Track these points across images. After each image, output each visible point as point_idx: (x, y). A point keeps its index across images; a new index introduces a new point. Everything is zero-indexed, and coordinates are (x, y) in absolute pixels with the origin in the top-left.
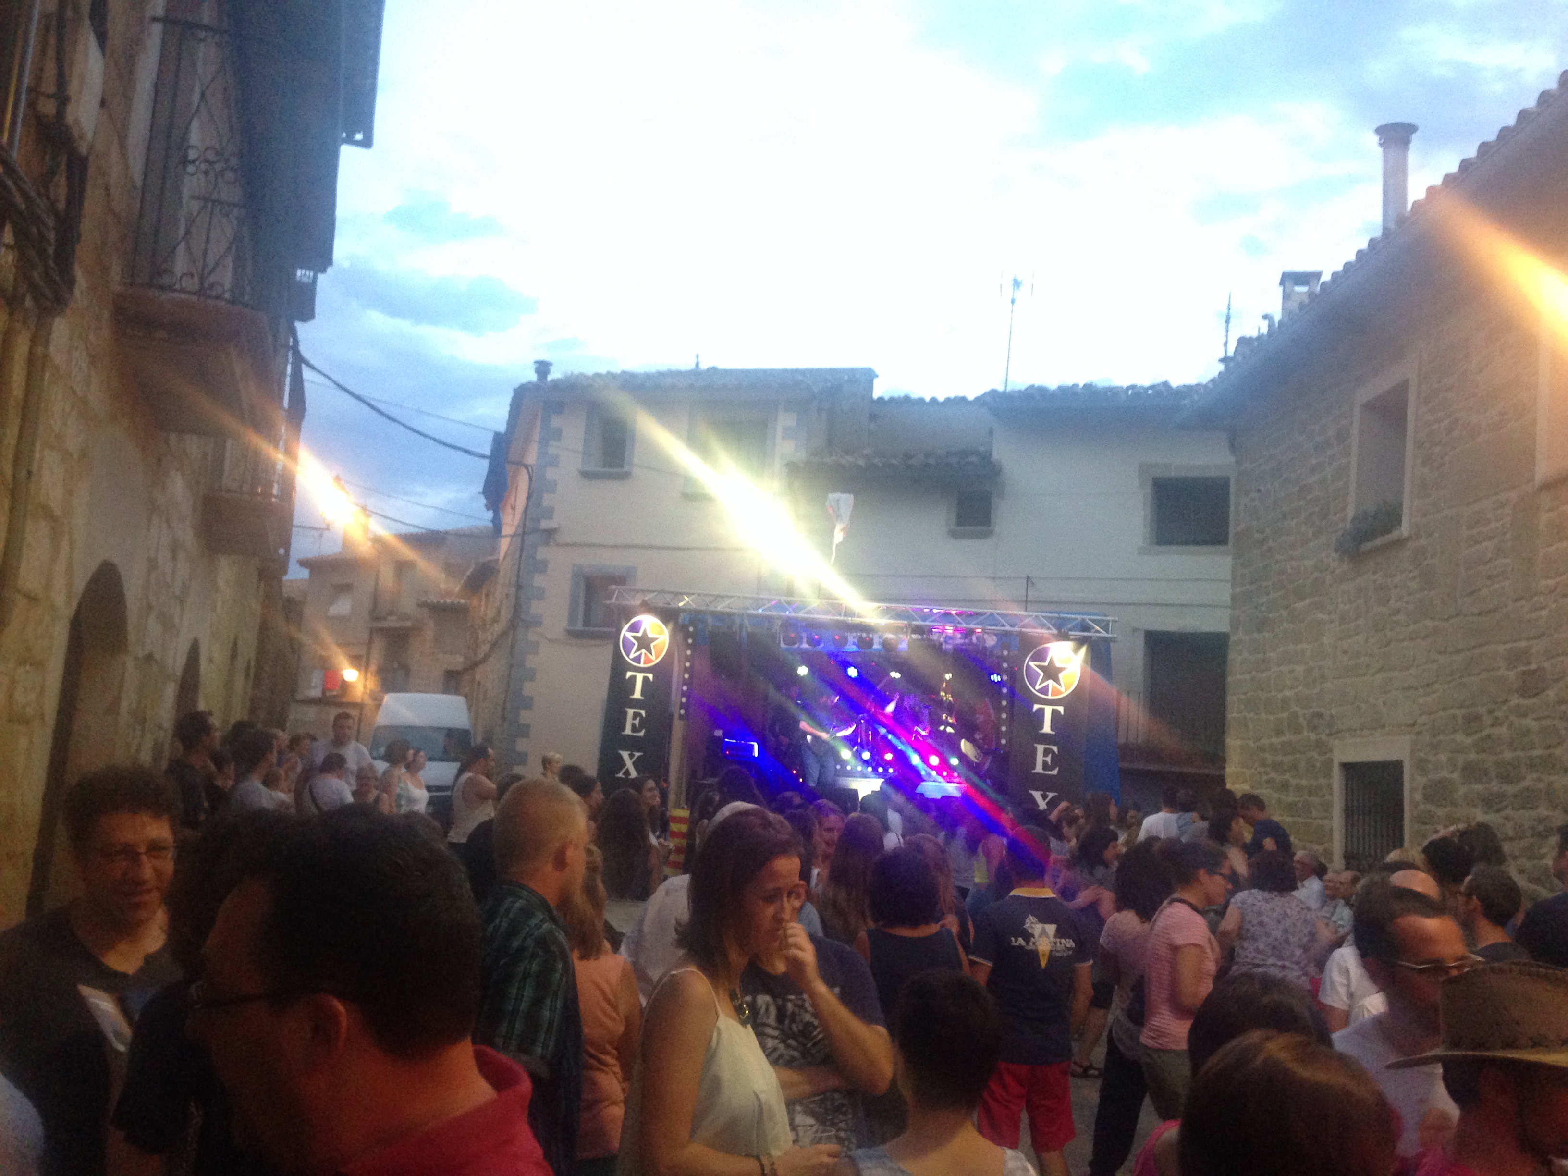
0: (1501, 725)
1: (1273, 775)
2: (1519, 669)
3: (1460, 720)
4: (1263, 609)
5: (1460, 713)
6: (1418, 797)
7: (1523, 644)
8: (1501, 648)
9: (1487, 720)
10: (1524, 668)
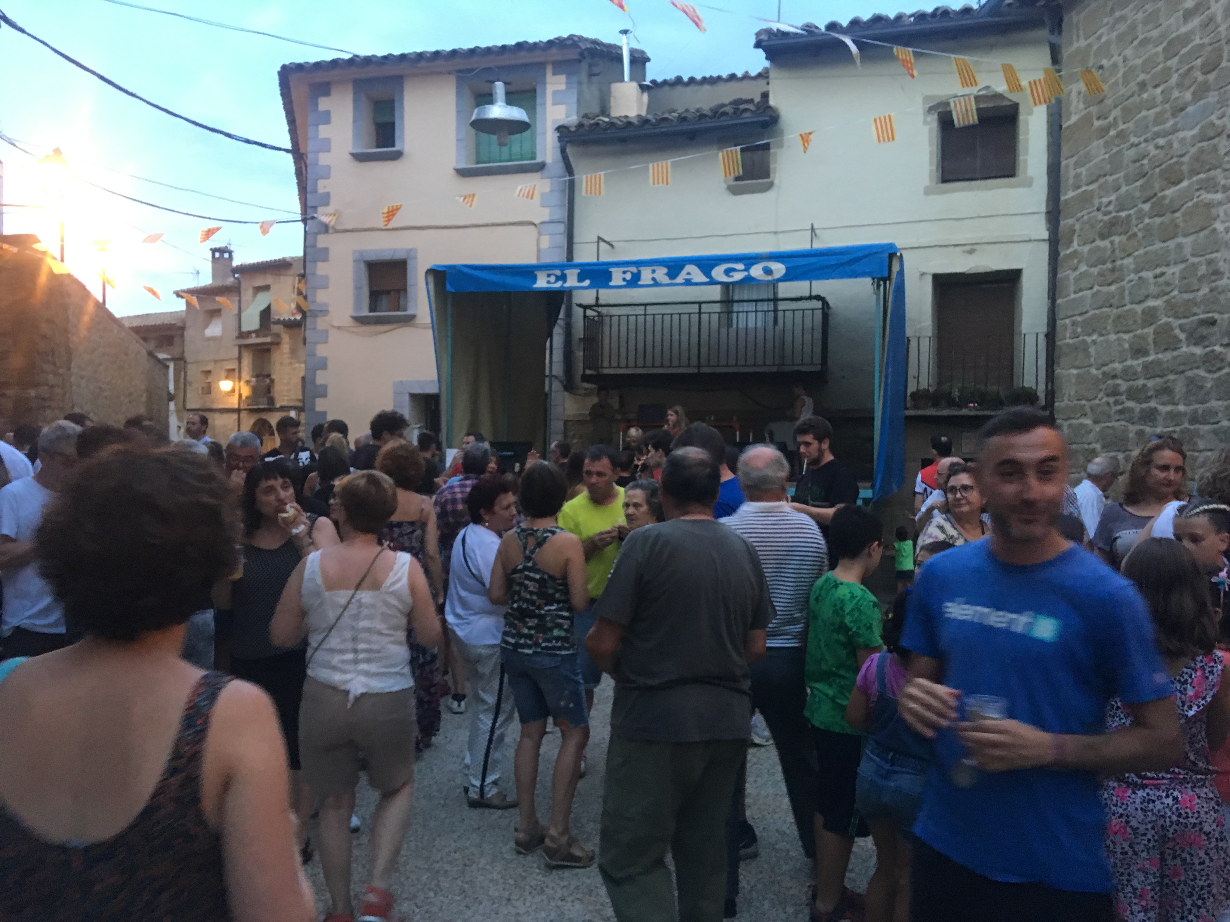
1: (1130, 404)
4: (1111, 208)
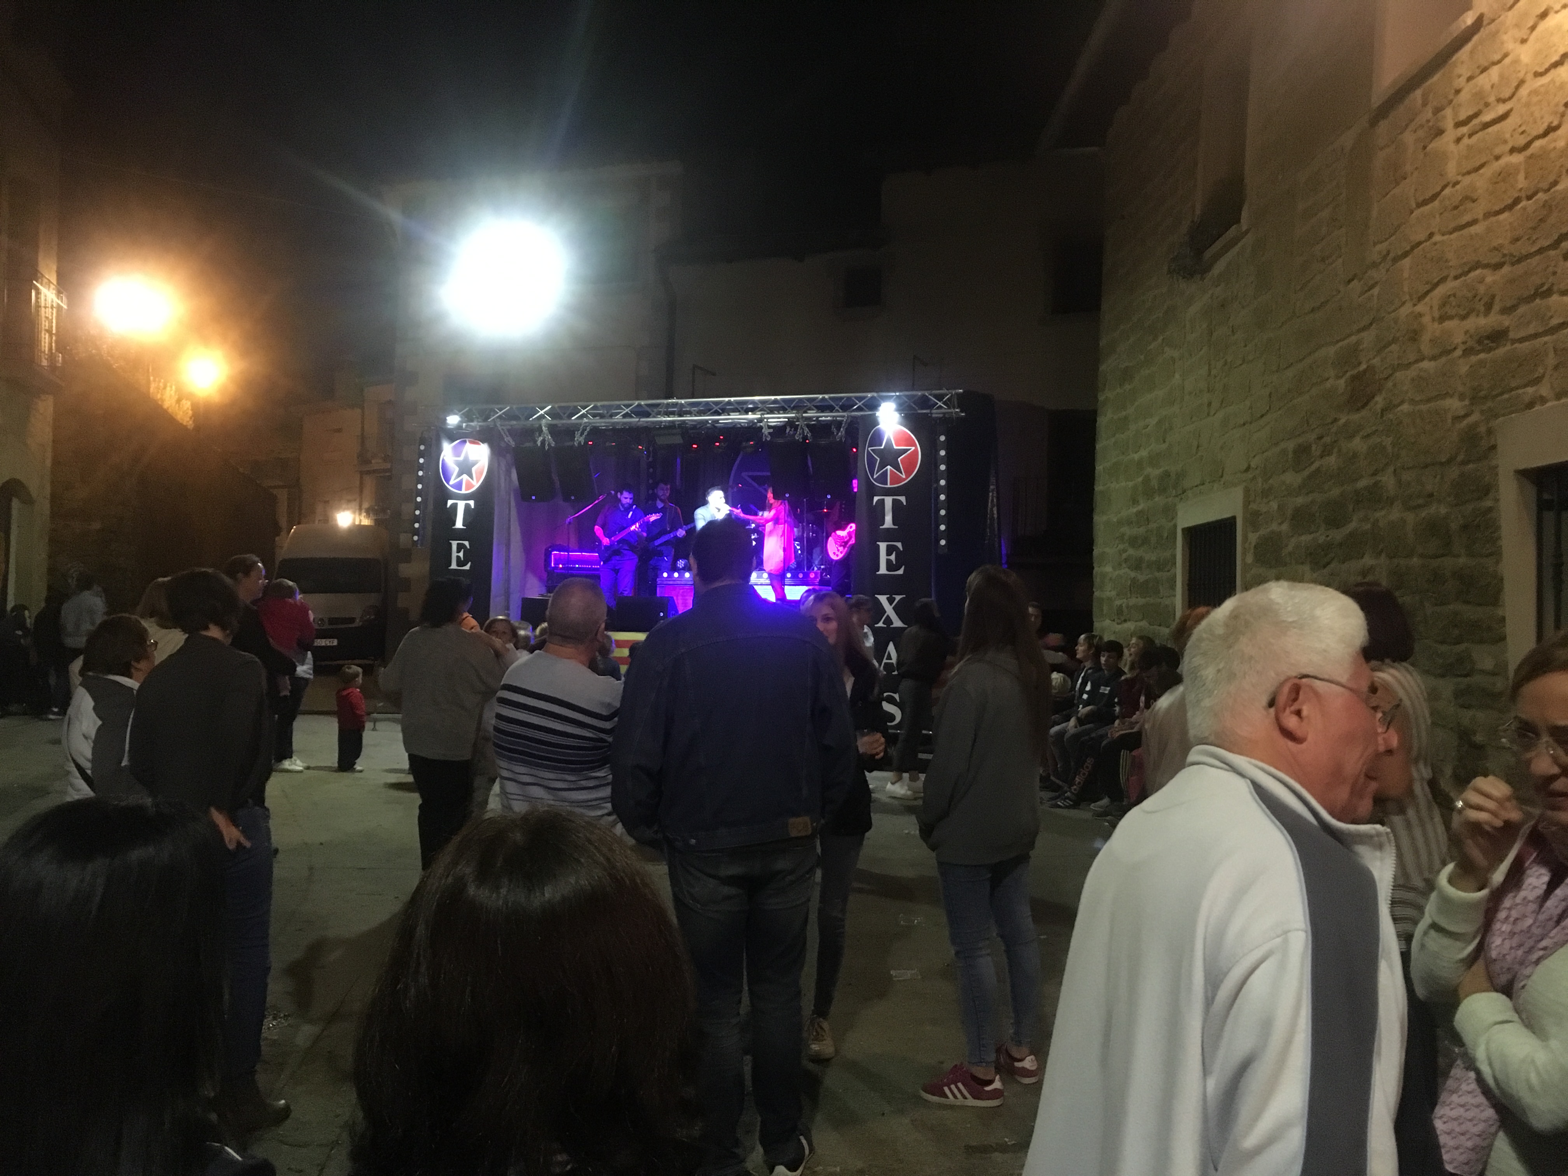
0: (1330, 454)
2: (1348, 374)
3: (1291, 455)
5: (1291, 445)
6: (1250, 559)
7: (1354, 339)
8: (1332, 350)
9: (1316, 450)
10: (1355, 372)
